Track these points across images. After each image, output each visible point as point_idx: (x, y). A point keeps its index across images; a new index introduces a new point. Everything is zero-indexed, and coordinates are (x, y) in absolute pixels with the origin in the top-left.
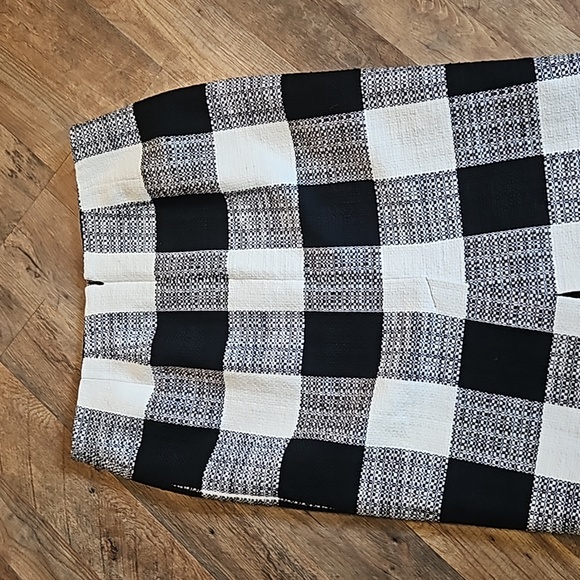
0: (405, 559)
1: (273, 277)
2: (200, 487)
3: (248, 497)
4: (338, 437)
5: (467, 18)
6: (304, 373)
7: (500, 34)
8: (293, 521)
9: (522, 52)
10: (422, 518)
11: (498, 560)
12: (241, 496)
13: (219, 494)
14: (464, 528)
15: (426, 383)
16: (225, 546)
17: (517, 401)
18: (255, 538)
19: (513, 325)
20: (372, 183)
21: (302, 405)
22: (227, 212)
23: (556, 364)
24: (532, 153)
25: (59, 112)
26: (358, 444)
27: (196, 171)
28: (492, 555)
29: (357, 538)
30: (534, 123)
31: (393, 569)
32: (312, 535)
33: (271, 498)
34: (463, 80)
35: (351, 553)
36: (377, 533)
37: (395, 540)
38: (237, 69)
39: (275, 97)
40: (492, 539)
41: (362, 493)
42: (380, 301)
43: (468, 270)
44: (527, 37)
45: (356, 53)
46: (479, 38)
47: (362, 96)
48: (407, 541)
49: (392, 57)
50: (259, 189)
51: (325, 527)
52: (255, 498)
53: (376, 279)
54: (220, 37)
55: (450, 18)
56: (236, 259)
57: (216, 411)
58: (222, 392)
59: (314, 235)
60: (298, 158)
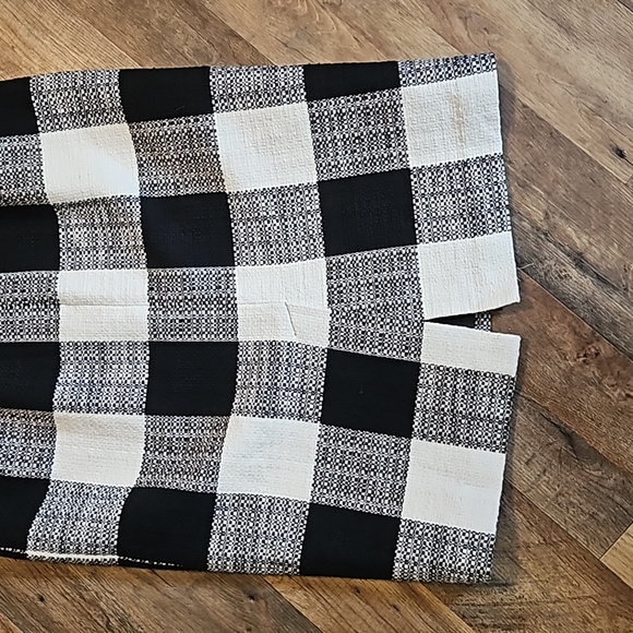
0: (263, 618)
1: (112, 303)
2: (24, 547)
3: (81, 557)
4: (185, 484)
5: (328, 15)
6: (148, 412)
7: (363, 34)
8: (137, 582)
9: (387, 54)
10: (280, 571)
11: (364, 613)
12: (74, 556)
13: (47, 555)
14: (327, 580)
15: (285, 420)
16: (57, 615)
17: (383, 438)
18: (93, 603)
19: (379, 355)
20: (224, 196)
21: (146, 449)
22: (58, 226)
23: (424, 397)
24: (398, 166)
26: (209, 491)
27: (19, 178)
28: (357, 608)
29: (210, 598)
30: (400, 133)
31: (249, 630)
32: (159, 596)
33: (108, 557)
34: (323, 82)
35: (203, 615)
36: (231, 590)
37: (252, 597)
38: (70, 62)
39: (112, 96)
40: (357, 590)
41: (213, 546)
42: (234, 329)
43: (330, 293)
44: (392, 38)
45: (206, 48)
46: (341, 38)
47: (211, 97)
48: (264, 598)
49: (247, 55)
50: (95, 201)
51: (174, 587)
52: (90, 557)
53: (229, 304)
54: (50, 24)
55: (310, 15)
56: (67, 281)
57: (46, 457)
58: (53, 436)
59: (158, 256)
60: (140, 166)
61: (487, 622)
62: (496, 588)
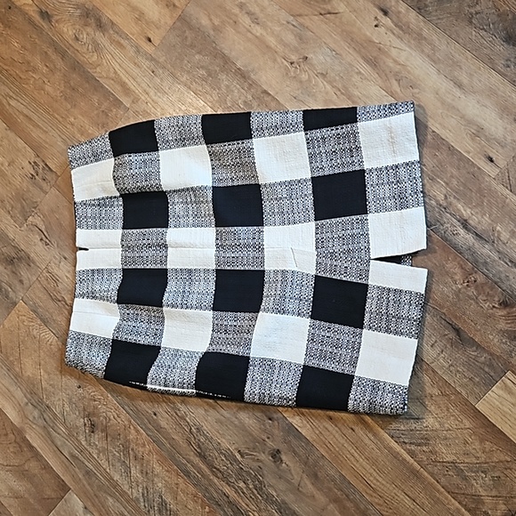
0: (276, 432)
1: (195, 246)
2: (146, 383)
3: (176, 389)
4: (232, 350)
5: (320, 80)
6: (214, 309)
7: (340, 90)
8: (207, 407)
9: (353, 102)
10: (283, 405)
11: (334, 432)
12: (171, 389)
13: (158, 388)
14: (313, 411)
15: (290, 316)
16: (163, 423)
17: (347, 328)
18: (183, 418)
19: (344, 279)
20: (259, 186)
21: (213, 331)
22: (168, 203)
23: (371, 305)
24: (358, 168)
25: (64, 137)
26: (245, 355)
27: (147, 176)
28: (330, 429)
29: (247, 419)
30: (358, 148)
31: (268, 438)
32: (218, 416)
33: (190, 391)
34: (314, 120)
35: (243, 428)
36: (259, 414)
37: (270, 419)
39: (197, 129)
40: (330, 418)
41: (247, 387)
42: (263, 262)
43: (317, 243)
44: (356, 93)
45: (250, 101)
46: (327, 93)
47: (251, 130)
48: (278, 420)
49: (273, 104)
50: (188, 189)
51: (227, 411)
52: (181, 390)
53: (260, 248)
54: (167, 90)
55: (309, 80)
56: (172, 234)
57: (159, 334)
58: (163, 322)
59: (221, 220)
60: (213, 169)
61: (406, 441)
62: (412, 421)
